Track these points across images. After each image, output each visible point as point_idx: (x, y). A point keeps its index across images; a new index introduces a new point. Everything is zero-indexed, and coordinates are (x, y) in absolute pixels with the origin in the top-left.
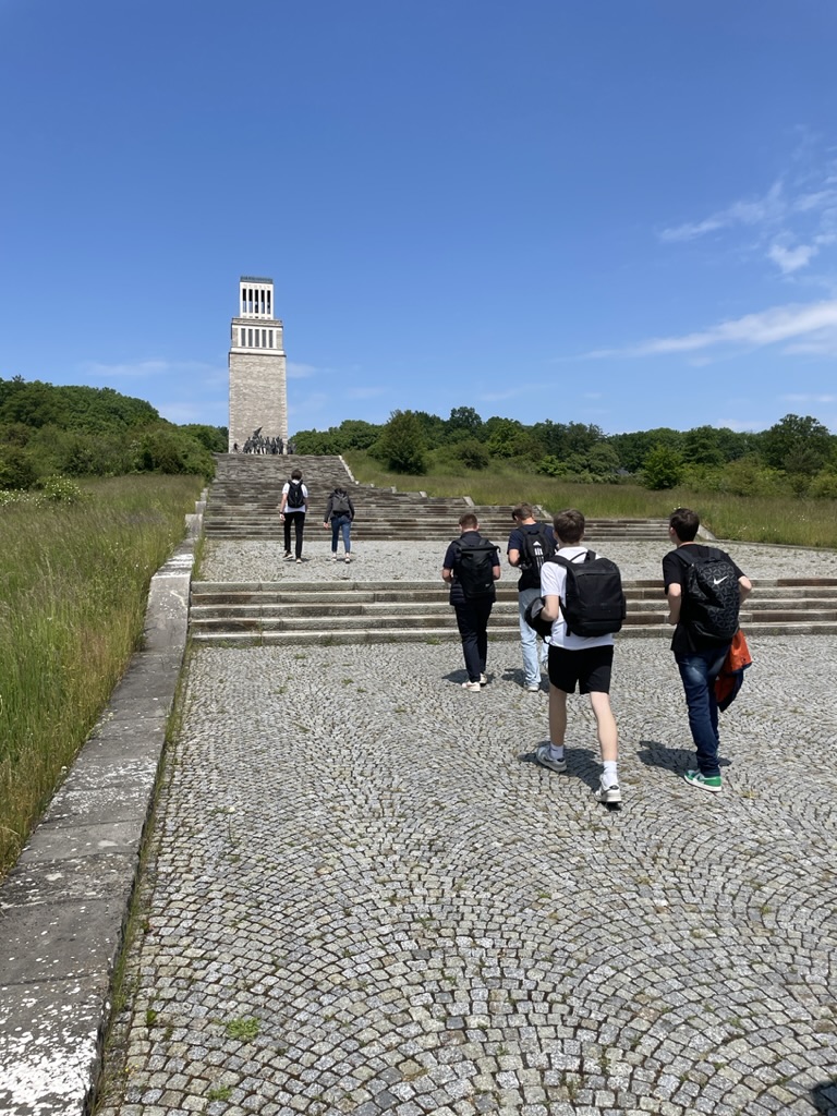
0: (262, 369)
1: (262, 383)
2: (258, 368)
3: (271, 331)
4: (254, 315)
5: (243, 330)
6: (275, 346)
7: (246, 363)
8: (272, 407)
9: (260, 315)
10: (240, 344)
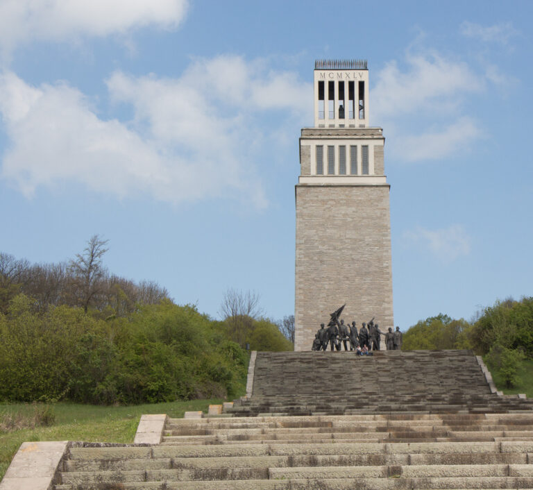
0: (351, 210)
1: (351, 234)
2: (344, 210)
3: (365, 148)
4: (337, 122)
5: (319, 148)
6: (371, 171)
7: (324, 202)
8: (367, 273)
9: (347, 122)
10: (313, 171)
